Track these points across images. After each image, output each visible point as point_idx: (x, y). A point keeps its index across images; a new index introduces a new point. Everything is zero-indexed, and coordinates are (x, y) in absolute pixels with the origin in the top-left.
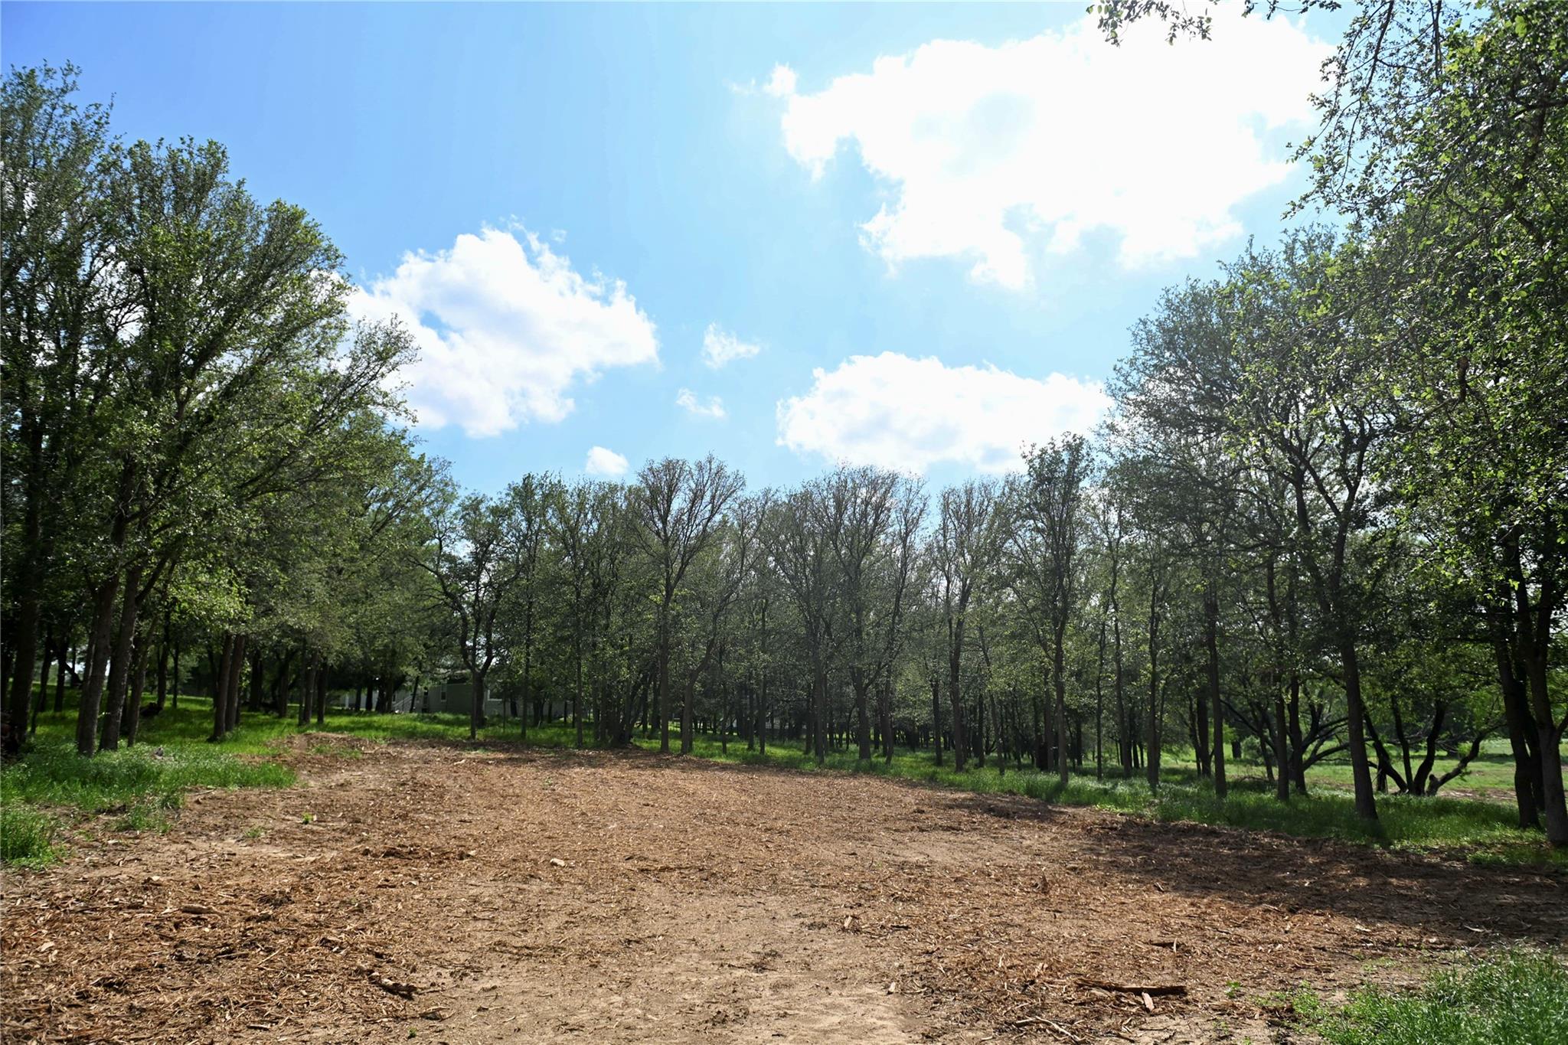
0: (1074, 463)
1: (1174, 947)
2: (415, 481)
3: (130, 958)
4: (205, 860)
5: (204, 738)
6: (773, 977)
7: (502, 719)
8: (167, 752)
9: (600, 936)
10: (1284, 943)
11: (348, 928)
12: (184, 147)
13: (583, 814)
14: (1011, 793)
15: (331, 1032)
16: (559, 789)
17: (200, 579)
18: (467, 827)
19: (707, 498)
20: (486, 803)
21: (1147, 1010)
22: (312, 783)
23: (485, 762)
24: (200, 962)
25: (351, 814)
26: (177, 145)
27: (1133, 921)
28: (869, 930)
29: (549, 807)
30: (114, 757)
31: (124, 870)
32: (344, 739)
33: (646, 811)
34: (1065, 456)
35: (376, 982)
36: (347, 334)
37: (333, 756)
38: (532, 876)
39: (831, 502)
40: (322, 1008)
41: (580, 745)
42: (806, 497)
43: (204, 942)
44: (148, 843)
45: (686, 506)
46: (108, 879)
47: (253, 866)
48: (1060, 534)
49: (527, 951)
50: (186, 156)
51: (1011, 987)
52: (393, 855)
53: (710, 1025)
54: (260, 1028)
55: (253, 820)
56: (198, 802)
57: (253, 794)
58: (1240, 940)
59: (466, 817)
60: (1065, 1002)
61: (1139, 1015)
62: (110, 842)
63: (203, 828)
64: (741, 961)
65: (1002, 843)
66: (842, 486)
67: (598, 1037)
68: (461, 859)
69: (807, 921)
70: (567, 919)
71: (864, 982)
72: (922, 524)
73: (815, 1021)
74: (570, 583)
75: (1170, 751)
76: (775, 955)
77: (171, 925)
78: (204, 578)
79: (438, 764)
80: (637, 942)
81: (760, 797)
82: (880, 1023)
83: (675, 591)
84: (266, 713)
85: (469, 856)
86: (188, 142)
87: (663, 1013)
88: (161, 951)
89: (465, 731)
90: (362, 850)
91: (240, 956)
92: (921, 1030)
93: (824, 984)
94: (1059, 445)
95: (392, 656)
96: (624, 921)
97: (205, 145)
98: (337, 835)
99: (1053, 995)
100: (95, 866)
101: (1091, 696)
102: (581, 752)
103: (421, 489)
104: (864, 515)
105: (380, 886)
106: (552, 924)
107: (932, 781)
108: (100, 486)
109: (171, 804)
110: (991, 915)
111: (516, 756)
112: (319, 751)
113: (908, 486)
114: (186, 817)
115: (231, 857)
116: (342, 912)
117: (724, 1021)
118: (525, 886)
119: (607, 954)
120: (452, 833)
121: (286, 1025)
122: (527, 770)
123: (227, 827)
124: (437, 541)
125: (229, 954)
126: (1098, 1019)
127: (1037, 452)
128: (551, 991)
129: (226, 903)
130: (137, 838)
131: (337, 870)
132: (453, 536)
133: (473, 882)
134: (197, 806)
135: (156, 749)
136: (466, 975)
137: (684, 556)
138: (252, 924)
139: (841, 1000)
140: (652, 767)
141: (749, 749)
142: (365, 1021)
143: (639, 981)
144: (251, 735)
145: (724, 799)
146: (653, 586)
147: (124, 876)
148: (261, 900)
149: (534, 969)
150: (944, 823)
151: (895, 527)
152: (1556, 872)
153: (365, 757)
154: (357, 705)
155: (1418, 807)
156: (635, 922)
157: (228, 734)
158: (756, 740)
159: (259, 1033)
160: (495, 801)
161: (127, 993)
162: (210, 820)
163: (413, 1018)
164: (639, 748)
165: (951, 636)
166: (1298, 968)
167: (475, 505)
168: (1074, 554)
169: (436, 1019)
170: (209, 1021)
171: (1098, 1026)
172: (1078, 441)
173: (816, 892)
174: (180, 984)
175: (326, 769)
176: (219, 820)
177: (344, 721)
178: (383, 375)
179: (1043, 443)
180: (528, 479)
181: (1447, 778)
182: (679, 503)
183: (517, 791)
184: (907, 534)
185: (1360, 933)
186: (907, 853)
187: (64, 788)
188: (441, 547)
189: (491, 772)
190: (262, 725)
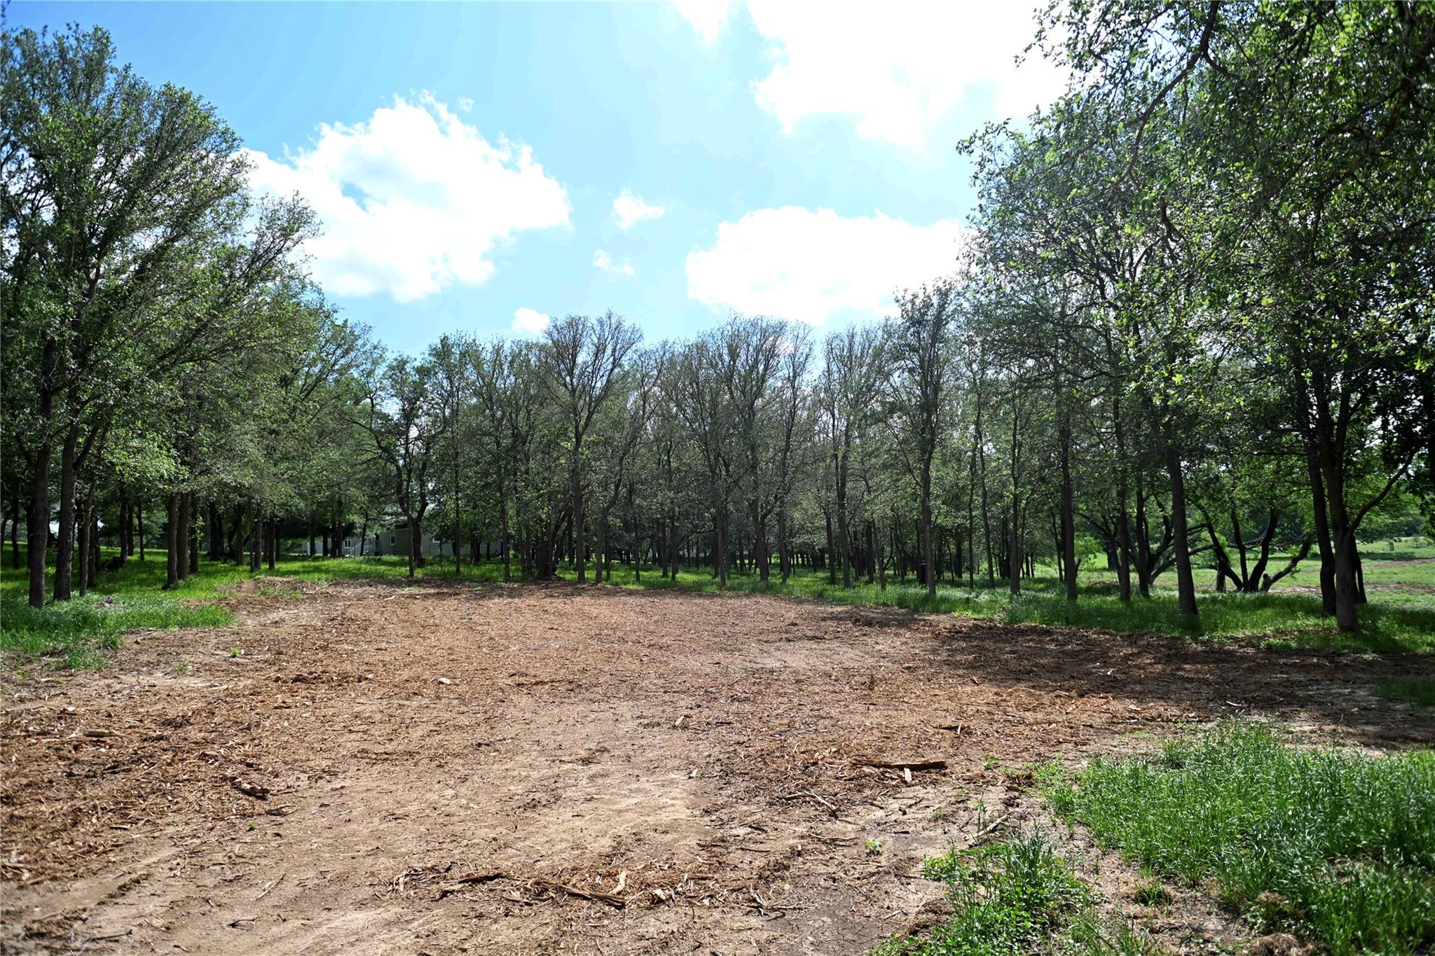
0: (942, 307)
1: (959, 730)
2: (339, 346)
3: (26, 776)
4: (125, 692)
5: (160, 586)
6: (595, 768)
7: (441, 559)
8: (118, 600)
9: (456, 741)
10: (1058, 722)
11: (231, 743)
12: (71, 32)
13: (491, 638)
14: (885, 604)
15: (180, 829)
16: (475, 618)
17: (131, 444)
18: (383, 655)
19: (609, 351)
20: (406, 633)
21: (905, 782)
22: (249, 622)
23: (413, 597)
24: (87, 777)
25: (276, 648)
26: (64, 31)
27: (936, 709)
28: (696, 727)
29: (462, 633)
30: (64, 607)
31: (48, 703)
32: (289, 582)
33: (549, 634)
34: (935, 300)
35: (237, 787)
36: (251, 210)
37: (275, 597)
38: (415, 694)
39: (725, 351)
40: (180, 809)
41: (508, 579)
42: (701, 348)
43: (96, 760)
44: (80, 679)
45: (590, 359)
46: (28, 711)
47: (168, 695)
48: (929, 374)
49: (385, 756)
50: (73, 42)
51: (793, 769)
52: (300, 681)
53: (522, 810)
54: (120, 828)
55: (186, 656)
56: (137, 642)
57: (190, 634)
58: (1022, 722)
59: (384, 645)
60: (837, 778)
61: (897, 786)
62: (43, 680)
63: (136, 665)
64: (573, 757)
65: (857, 648)
66: (736, 335)
67: (418, 823)
68: (360, 681)
69: (646, 721)
70: (433, 728)
71: (673, 769)
72: (809, 366)
73: (615, 803)
74: (490, 434)
75: (1043, 563)
76: (605, 750)
77: (71, 748)
78: (135, 443)
79: (371, 600)
80: (488, 745)
81: (656, 618)
82: (671, 802)
83: (584, 437)
84: (225, 562)
85: (367, 679)
86: (74, 28)
87: (484, 802)
88: (56, 769)
89: (405, 570)
90: (274, 678)
91: (124, 771)
92: (704, 807)
93: (636, 772)
94: (930, 291)
95: (340, 506)
96: (484, 727)
97: (91, 31)
98: (260, 665)
99: (830, 773)
100: (22, 700)
101: (964, 517)
102: (507, 585)
103: (346, 353)
104: (756, 361)
105: (276, 708)
106: (417, 733)
107: (820, 597)
108: (21, 363)
109: (110, 645)
110: (811, 710)
111: (445, 590)
112: (264, 594)
113: (796, 333)
114: (123, 655)
115: (151, 689)
116: (232, 731)
117: (535, 806)
118: (407, 703)
119: (455, 756)
120: (366, 660)
121: (144, 824)
122: (451, 603)
123: (159, 662)
124: (369, 400)
125: (114, 770)
126: (859, 791)
127: (909, 297)
128: (394, 788)
129: (130, 727)
130: (71, 675)
131: (244, 696)
132: (383, 394)
133: (362, 701)
134: (135, 646)
135: (105, 597)
136: (321, 778)
137: (590, 405)
138: (146, 744)
139: (647, 786)
140: (566, 595)
141: (662, 577)
142: (213, 819)
143: (475, 778)
144: (204, 582)
145: (624, 620)
146: (563, 433)
147: (46, 708)
148: (163, 724)
149: (385, 771)
150: (809, 633)
151: (785, 372)
152: (1334, 653)
153: (306, 597)
154: (313, 551)
155: (1241, 603)
156: (492, 728)
157: (181, 582)
158: (670, 568)
159: (119, 832)
160: (414, 631)
161: (14, 804)
162: (144, 658)
163: (260, 815)
164: (560, 579)
165: (837, 468)
166: (1060, 743)
167: (401, 365)
168: (942, 390)
169: (279, 815)
170: (75, 824)
171: (858, 797)
172: (948, 287)
173: (667, 698)
174: (63, 795)
175: (265, 609)
176: (153, 658)
177: (296, 565)
178: (288, 249)
179: (915, 288)
180: (444, 340)
181: (1279, 576)
182: (583, 357)
183: (437, 621)
184: (795, 377)
185: (1131, 711)
186: (767, 661)
187: (13, 636)
188: (373, 406)
189: (417, 607)
190: (219, 572)
